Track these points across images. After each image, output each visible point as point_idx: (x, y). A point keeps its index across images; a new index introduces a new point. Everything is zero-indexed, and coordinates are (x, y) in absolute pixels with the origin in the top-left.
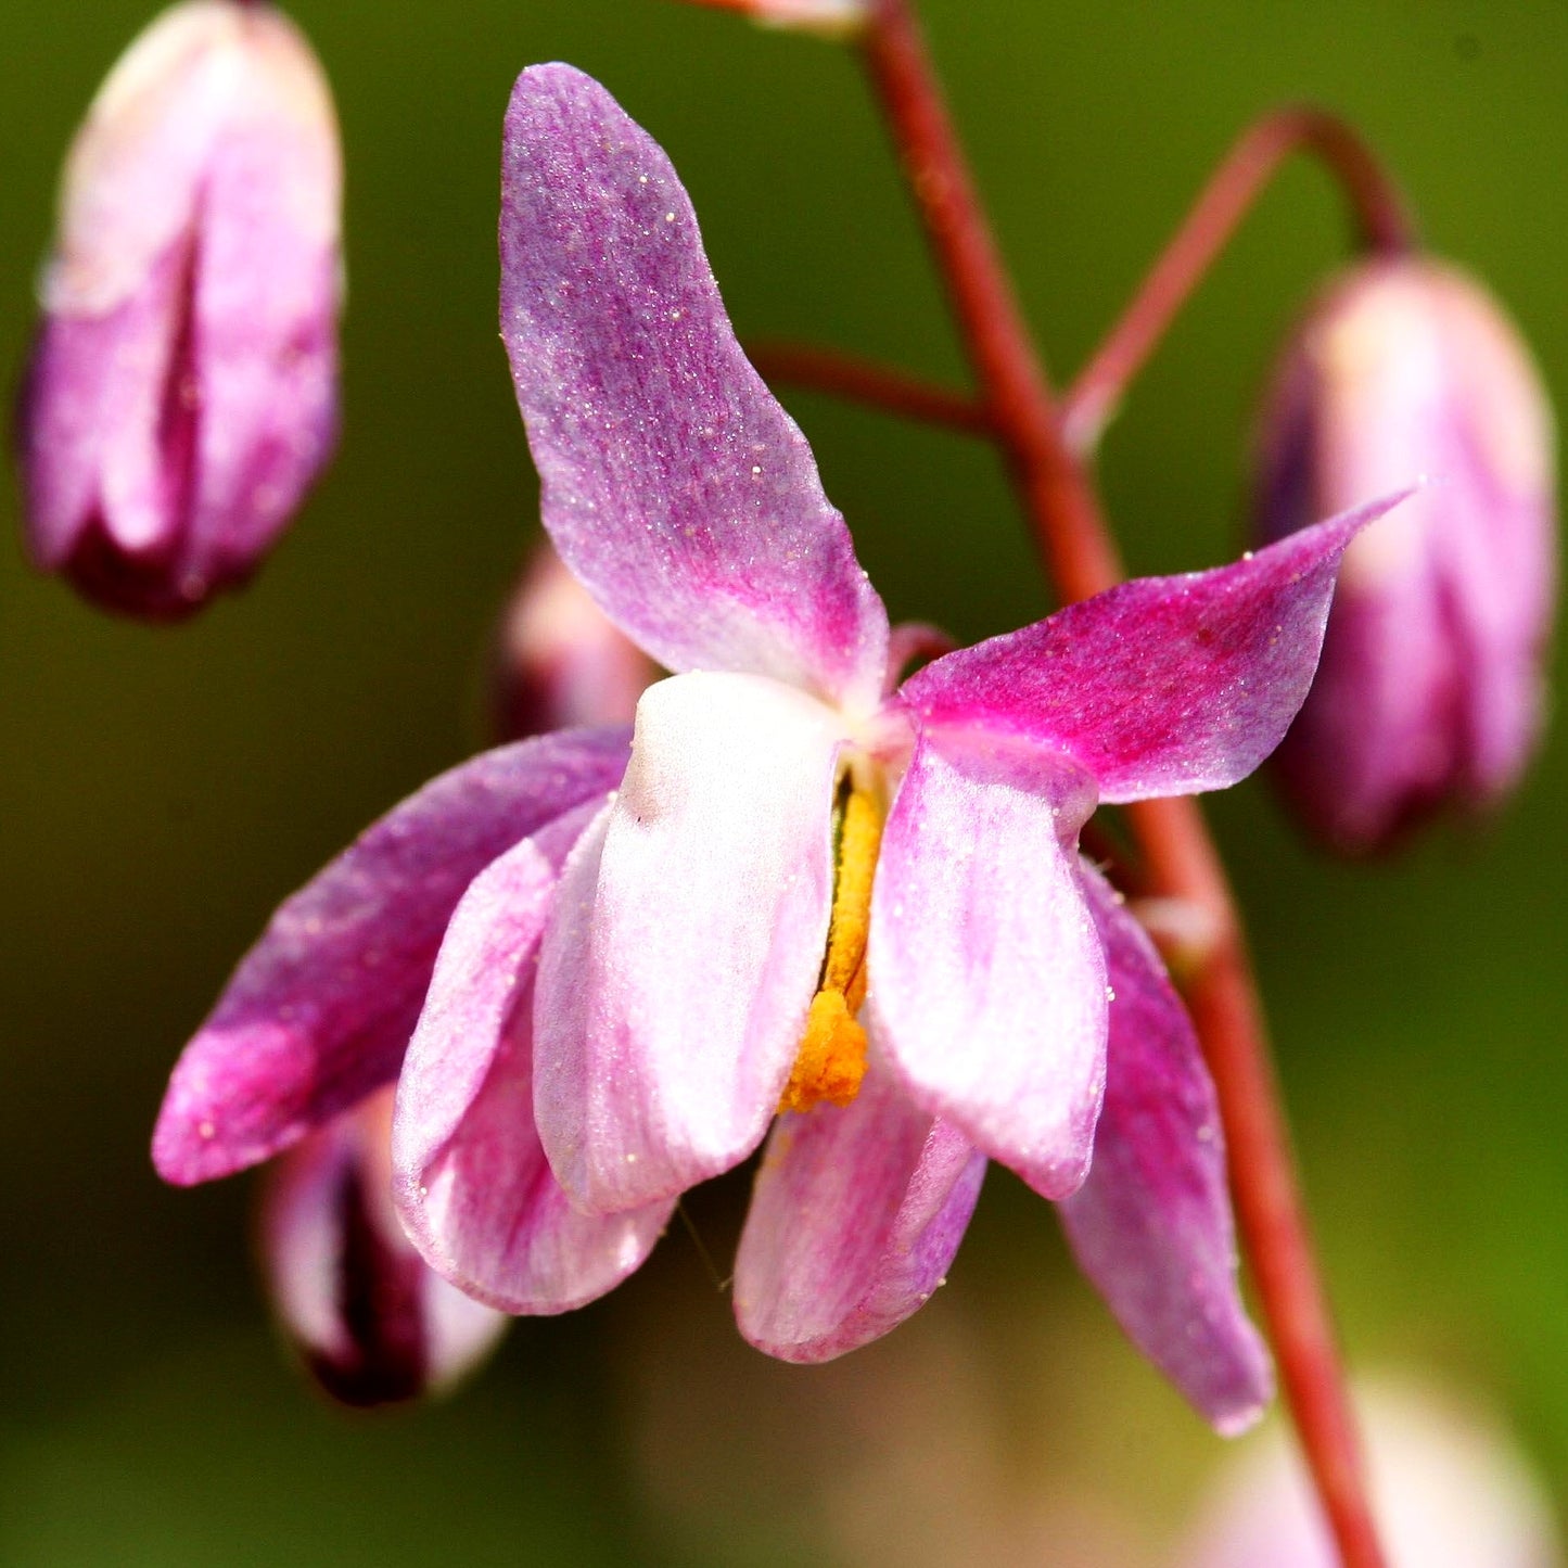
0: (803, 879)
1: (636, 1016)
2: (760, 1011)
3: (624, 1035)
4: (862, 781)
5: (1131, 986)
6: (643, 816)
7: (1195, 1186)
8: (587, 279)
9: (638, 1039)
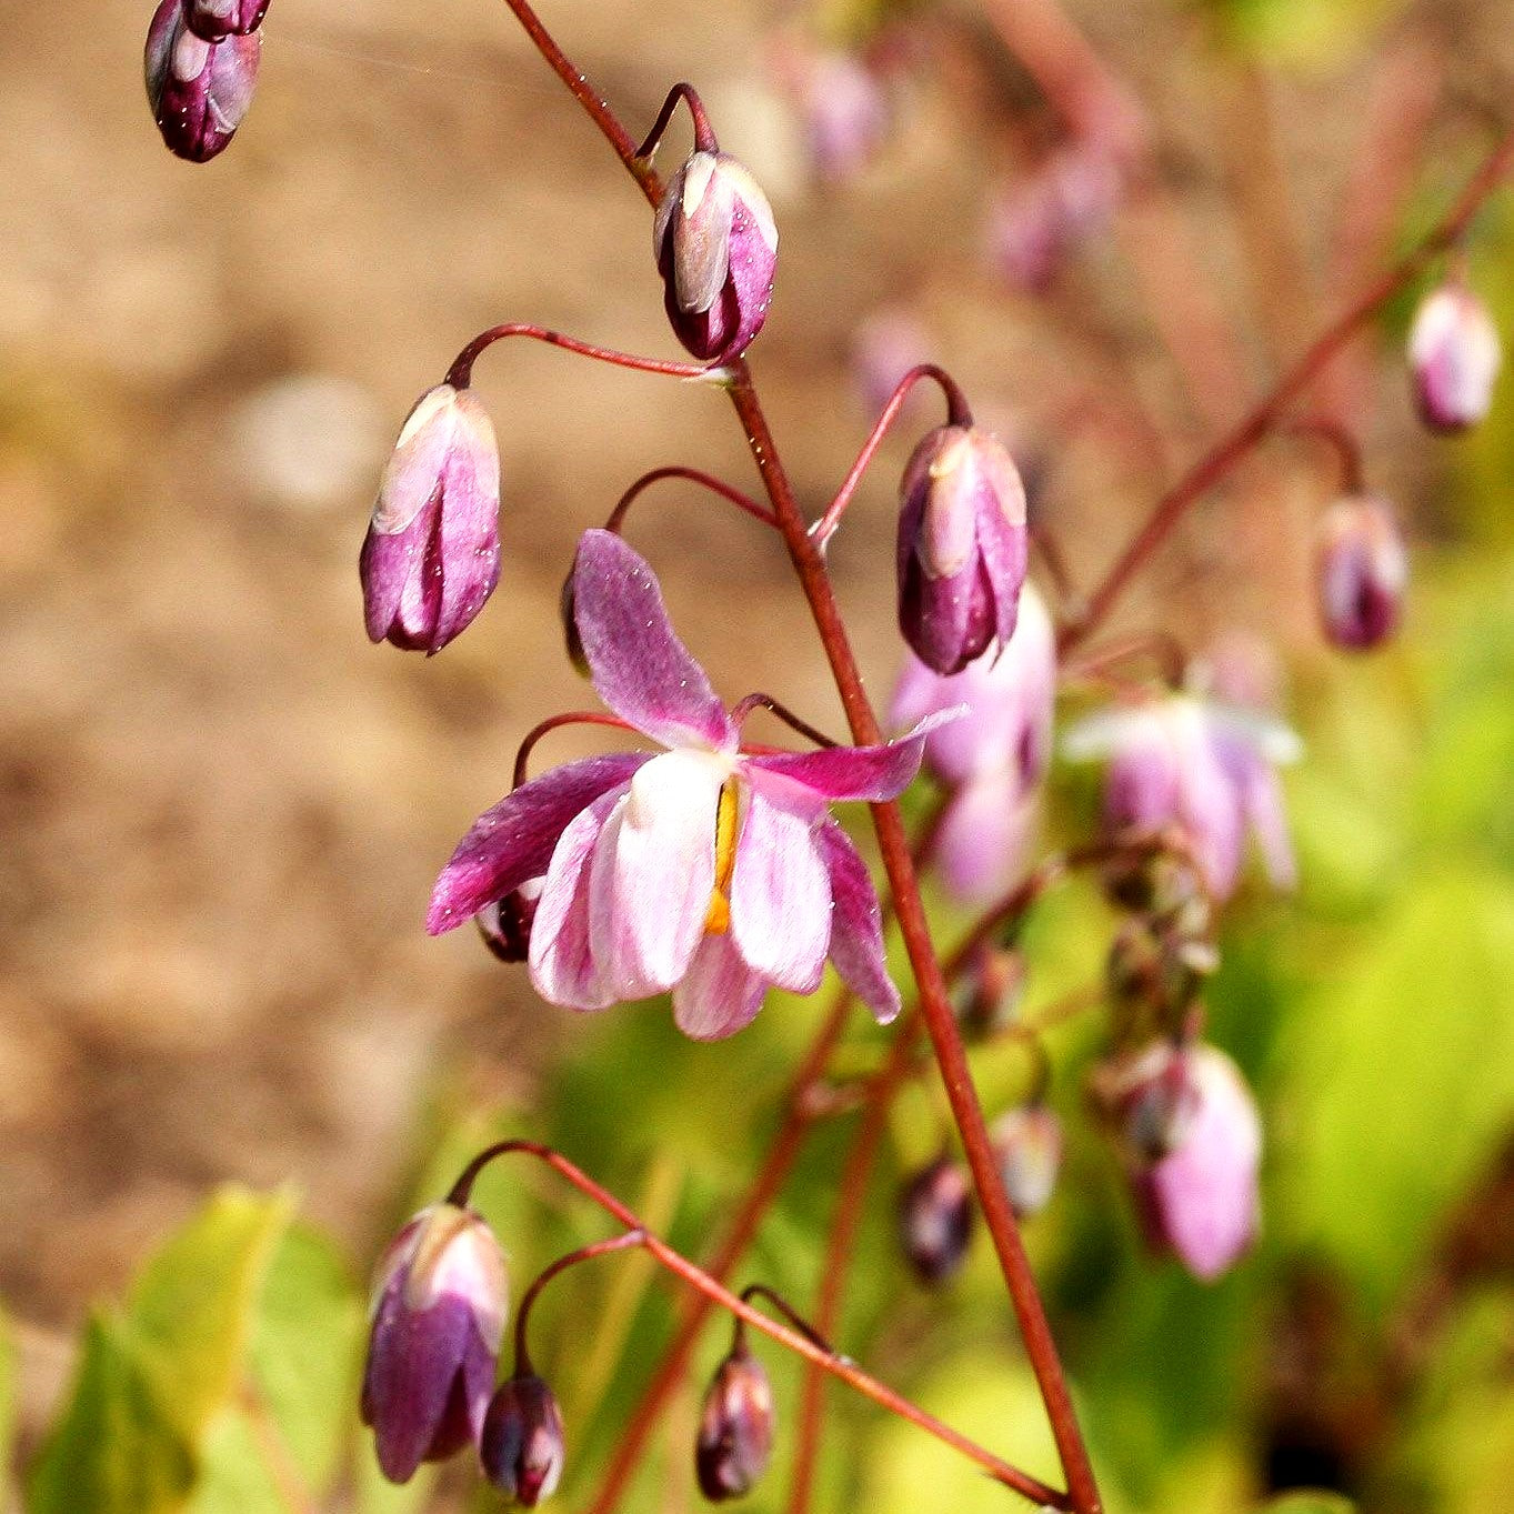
0: (702, 858)
1: (633, 922)
2: (687, 903)
3: (628, 931)
4: (729, 788)
5: (841, 856)
6: (635, 826)
7: (867, 924)
8: (612, 603)
9: (633, 933)
